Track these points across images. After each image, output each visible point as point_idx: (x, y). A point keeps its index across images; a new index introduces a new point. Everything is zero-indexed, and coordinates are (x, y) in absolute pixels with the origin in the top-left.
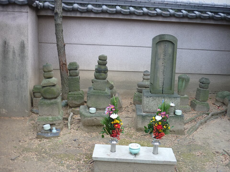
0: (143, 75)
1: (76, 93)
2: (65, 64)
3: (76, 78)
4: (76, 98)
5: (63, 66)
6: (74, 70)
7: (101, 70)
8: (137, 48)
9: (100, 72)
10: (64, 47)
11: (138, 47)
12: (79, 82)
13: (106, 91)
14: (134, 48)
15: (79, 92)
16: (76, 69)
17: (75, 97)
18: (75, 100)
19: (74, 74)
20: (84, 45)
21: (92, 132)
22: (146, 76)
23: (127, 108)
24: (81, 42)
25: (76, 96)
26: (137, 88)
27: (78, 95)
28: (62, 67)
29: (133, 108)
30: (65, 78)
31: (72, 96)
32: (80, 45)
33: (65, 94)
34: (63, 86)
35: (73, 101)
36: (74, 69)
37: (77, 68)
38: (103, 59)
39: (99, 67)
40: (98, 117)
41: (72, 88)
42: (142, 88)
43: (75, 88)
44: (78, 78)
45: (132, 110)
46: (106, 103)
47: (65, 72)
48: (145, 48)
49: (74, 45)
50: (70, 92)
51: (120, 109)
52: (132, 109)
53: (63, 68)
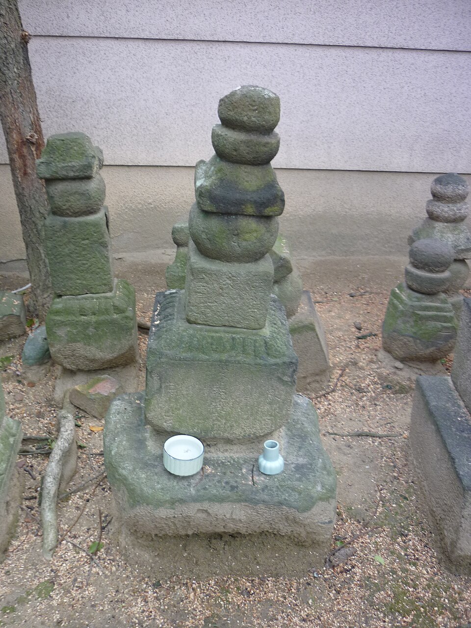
0: (431, 197)
1: (90, 301)
2: (34, 140)
3: (87, 224)
4: (91, 331)
5: (25, 150)
6: (74, 179)
7: (238, 196)
8: (384, 54)
9: (233, 209)
10: (25, 50)
11: (390, 53)
12: (104, 245)
13: (267, 331)
14: (374, 54)
15: (109, 294)
16: (81, 174)
17: (86, 325)
18: (87, 339)
19: (77, 203)
20: (131, 44)
21: (179, 582)
22: (449, 202)
23: (353, 368)
24: (118, 26)
25: (94, 319)
26: (407, 272)
27: (103, 314)
28: (22, 156)
29: (385, 372)
30: (38, 215)
31: (70, 318)
32: (113, 42)
33: (43, 291)
34: (30, 251)
35: (79, 345)
36: (72, 174)
37: (89, 167)
38: (250, 117)
39: (221, 180)
40: (221, 500)
41: (71, 279)
42: (437, 272)
43: (85, 279)
44: (96, 225)
45: (376, 383)
46: (267, 407)
47: (36, 185)
48: (423, 56)
49: (81, 41)
50: (60, 296)
51: (317, 378)
52: (380, 376)
53: (25, 165)
